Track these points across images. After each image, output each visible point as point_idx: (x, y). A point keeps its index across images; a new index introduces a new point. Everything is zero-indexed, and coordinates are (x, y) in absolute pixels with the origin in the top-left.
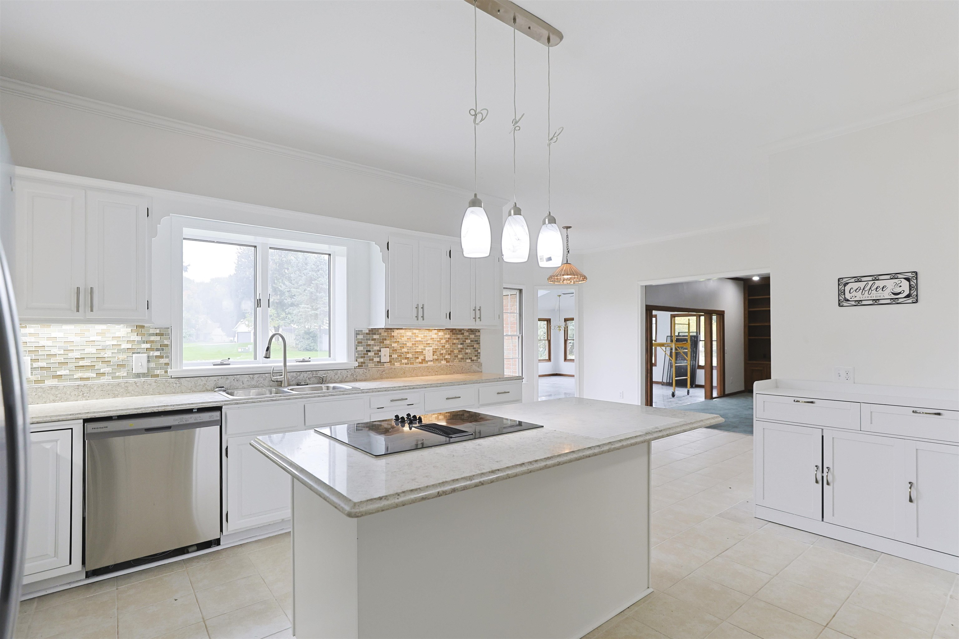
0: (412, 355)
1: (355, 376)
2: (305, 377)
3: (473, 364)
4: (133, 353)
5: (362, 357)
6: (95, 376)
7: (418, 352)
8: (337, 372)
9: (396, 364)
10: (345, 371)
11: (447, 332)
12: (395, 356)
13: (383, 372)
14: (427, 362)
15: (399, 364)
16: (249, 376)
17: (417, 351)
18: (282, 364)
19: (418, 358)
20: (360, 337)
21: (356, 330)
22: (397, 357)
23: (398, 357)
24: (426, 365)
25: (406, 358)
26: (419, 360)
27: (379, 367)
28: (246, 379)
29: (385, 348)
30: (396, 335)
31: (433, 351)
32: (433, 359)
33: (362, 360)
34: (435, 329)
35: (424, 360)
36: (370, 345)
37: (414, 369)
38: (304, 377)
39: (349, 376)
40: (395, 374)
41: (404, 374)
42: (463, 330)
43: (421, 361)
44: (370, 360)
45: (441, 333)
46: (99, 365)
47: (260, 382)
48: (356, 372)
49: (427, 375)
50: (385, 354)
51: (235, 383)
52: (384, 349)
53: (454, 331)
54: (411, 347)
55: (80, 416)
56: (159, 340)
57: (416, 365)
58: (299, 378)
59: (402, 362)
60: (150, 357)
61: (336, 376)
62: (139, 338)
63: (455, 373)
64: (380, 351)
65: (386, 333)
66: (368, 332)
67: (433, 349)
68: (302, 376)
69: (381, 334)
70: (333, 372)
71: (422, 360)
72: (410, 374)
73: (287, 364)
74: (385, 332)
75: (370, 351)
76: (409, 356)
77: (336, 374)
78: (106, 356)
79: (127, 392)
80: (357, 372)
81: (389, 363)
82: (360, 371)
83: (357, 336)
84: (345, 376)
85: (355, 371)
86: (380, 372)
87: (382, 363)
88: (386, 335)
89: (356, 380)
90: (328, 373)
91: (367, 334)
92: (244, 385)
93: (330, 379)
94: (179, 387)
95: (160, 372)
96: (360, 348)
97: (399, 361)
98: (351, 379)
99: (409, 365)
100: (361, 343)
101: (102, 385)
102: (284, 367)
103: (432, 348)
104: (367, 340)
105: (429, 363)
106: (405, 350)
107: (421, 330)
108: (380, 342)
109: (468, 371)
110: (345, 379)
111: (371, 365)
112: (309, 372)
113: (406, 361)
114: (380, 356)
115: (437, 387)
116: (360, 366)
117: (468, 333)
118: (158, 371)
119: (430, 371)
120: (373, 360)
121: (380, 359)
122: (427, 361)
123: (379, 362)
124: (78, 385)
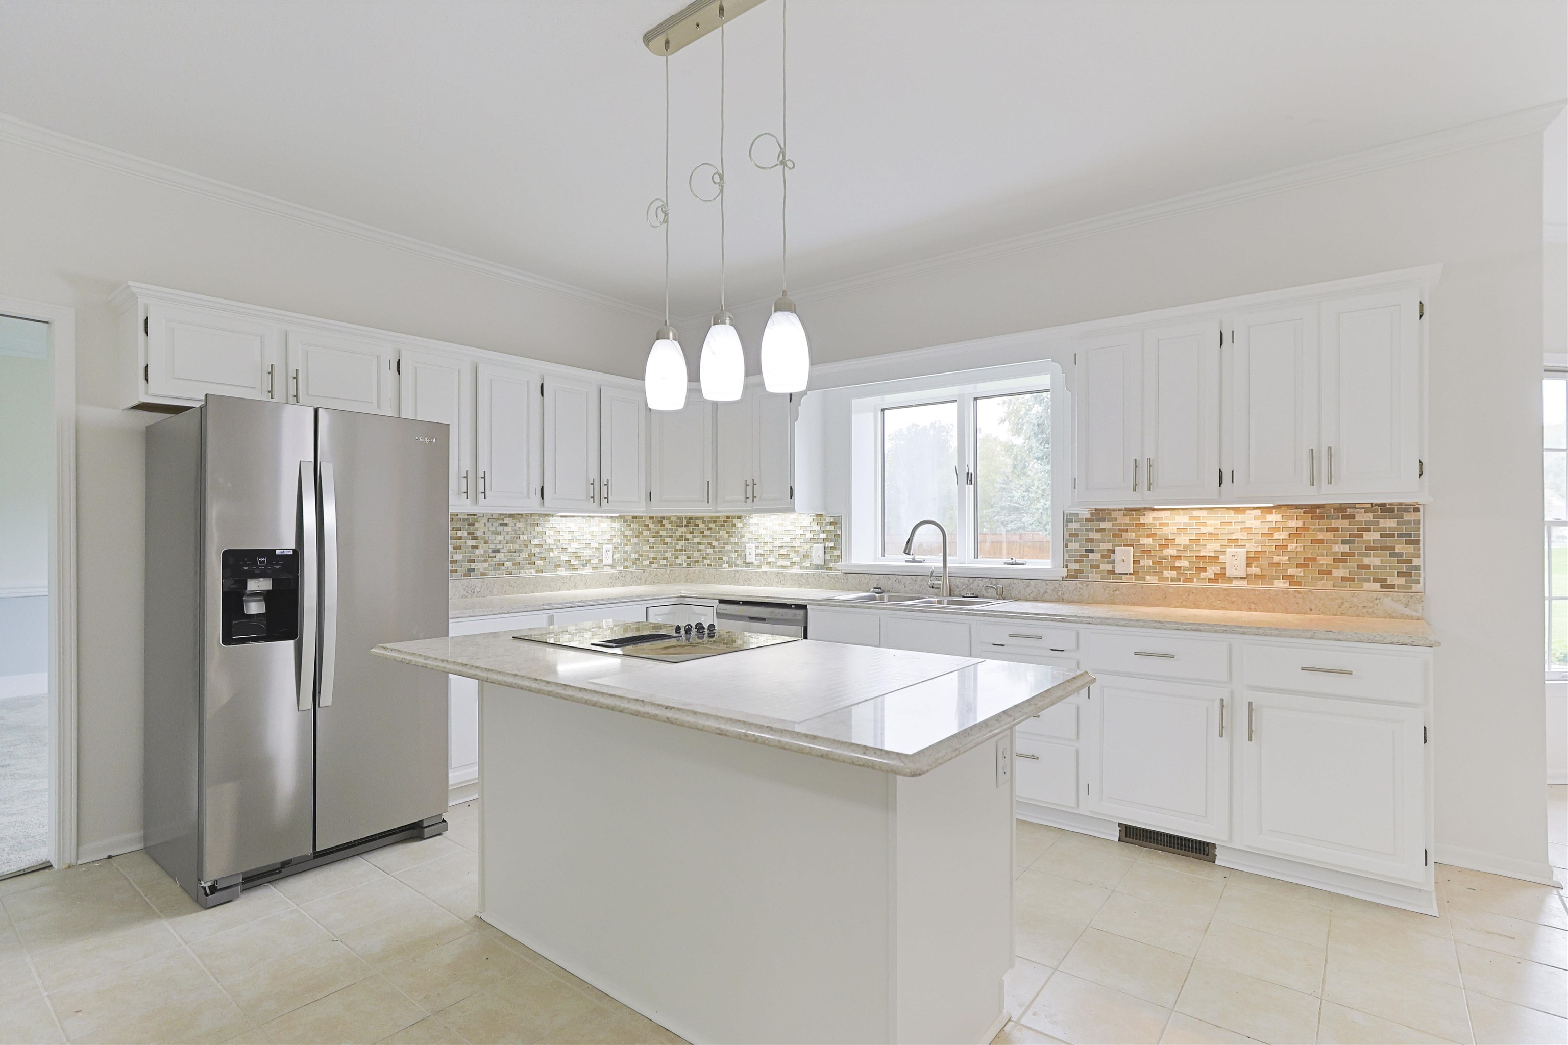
0: (1190, 562)
1: (1060, 593)
2: (981, 586)
3: (1384, 595)
4: (814, 543)
5: (1076, 561)
6: (789, 565)
7: (1206, 556)
8: (1029, 582)
9: (1148, 577)
10: (1043, 583)
11: (1295, 512)
12: (1146, 562)
13: (1116, 591)
14: (1230, 579)
15: (1155, 579)
16: (912, 578)
17: (1202, 554)
18: (942, 565)
19: (1204, 570)
20: (1074, 525)
21: (1067, 515)
22: (1151, 564)
23: (1153, 564)
24: (1226, 586)
25: (1174, 568)
26: (1207, 573)
27: (1111, 581)
28: (908, 582)
29: (1125, 545)
30: (1151, 521)
31: (1247, 557)
32: (1247, 575)
33: (1077, 566)
34: (1255, 508)
35: (1221, 576)
36: (1092, 540)
37: (1190, 591)
38: (978, 586)
39: (1049, 591)
40: (1142, 598)
41: (1164, 598)
42: (1353, 506)
43: (1213, 576)
44: (1092, 567)
45: (1274, 518)
46: (792, 555)
47: (924, 587)
48: (1063, 586)
49: (1225, 609)
50: (1124, 558)
51: (896, 585)
52: (1123, 547)
53: (1318, 511)
54: (1185, 547)
55: (716, 597)
56: (833, 529)
57: (1196, 584)
58: (971, 586)
59: (1164, 576)
60: (826, 548)
61: (1027, 589)
62: (817, 528)
63: (1313, 612)
64: (1113, 551)
65: (1128, 517)
66: (1089, 516)
67: (1247, 552)
68: (975, 584)
69: (1116, 519)
70: (1023, 582)
71: (1215, 574)
72: (1180, 600)
73: (948, 565)
74: (1125, 515)
75: (1092, 551)
76: (1184, 563)
77: (1028, 587)
78: (796, 545)
79: (808, 585)
80: (1065, 587)
81: (1134, 576)
82: (1071, 585)
83: (1069, 523)
84: (1042, 591)
85: (1060, 585)
86: (1109, 591)
87: (1119, 574)
88: (1128, 522)
89: (1063, 599)
90: (1014, 583)
91: (1087, 520)
92: (905, 589)
93: (1017, 593)
94: (846, 583)
95: (834, 565)
96: (1073, 546)
97: (1155, 574)
98: (1053, 597)
99: (1181, 583)
100: (1076, 535)
101: (792, 574)
102: (944, 568)
103: (1244, 550)
104: (1087, 530)
105: (1236, 584)
106: (1172, 551)
107: (1214, 510)
108: (1114, 536)
109: (1365, 610)
110: (1042, 596)
111: (1094, 576)
112: (986, 580)
113: (1174, 574)
114: (1113, 562)
115: (1118, 625)
116: (1072, 576)
117: (1370, 515)
118: (832, 564)
119: (1234, 599)
120: (1098, 567)
121: (1114, 567)
122: (1228, 577)
123: (1113, 572)
124: (778, 573)
